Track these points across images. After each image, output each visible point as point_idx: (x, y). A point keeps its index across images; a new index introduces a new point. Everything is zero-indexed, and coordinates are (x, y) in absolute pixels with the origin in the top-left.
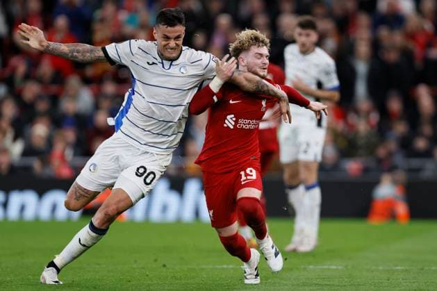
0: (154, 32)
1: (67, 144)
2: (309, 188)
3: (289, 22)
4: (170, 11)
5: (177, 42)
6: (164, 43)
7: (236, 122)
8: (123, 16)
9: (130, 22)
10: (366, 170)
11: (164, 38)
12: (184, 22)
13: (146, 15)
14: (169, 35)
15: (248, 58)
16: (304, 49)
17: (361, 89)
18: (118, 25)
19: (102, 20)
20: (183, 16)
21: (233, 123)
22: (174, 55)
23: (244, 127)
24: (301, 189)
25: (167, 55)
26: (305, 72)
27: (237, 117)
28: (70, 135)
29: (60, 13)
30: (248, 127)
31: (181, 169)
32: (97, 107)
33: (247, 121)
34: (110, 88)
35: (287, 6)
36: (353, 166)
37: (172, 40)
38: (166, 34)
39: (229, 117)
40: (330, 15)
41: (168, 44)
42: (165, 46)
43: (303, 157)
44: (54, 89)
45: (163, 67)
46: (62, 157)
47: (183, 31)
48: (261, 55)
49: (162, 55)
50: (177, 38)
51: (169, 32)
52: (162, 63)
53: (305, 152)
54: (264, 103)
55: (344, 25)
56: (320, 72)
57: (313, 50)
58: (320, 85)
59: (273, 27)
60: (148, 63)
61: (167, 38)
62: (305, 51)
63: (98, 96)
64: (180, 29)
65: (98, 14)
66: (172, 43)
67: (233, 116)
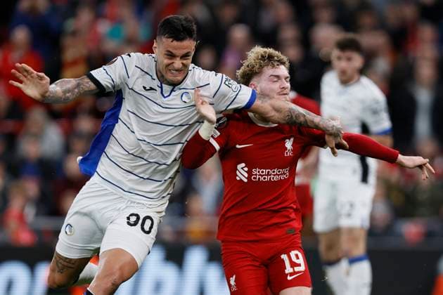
0: (155, 45)
1: (28, 200)
2: (353, 261)
3: (327, 35)
4: (178, 19)
5: (184, 62)
6: (166, 61)
7: (249, 173)
8: (104, 27)
9: (112, 35)
10: (429, 235)
11: (168, 55)
12: (195, 36)
13: (135, 27)
14: (174, 51)
15: (262, 83)
16: (344, 78)
17: (423, 125)
18: (98, 39)
19: (74, 33)
20: (195, 27)
21: (246, 175)
22: (180, 78)
23: (262, 179)
24: (344, 264)
25: (170, 77)
26: (344, 109)
27: (250, 166)
28: (31, 187)
29: (18, 24)
30: (267, 178)
31: (180, 233)
32: (68, 149)
33: (266, 171)
34: (85, 124)
35: (325, 14)
36: (411, 230)
37: (178, 59)
38: (171, 50)
39: (240, 167)
40: (381, 25)
41: (173, 63)
42: (168, 65)
43: (345, 223)
44: (10, 125)
45: (162, 93)
46: (21, 218)
47: (193, 48)
48: (278, 77)
49: (163, 76)
50: (185, 56)
51: (175, 48)
52: (161, 88)
53: (349, 215)
54: (289, 144)
55: (400, 39)
56: (364, 110)
57: (358, 80)
58: (365, 128)
59: (306, 41)
60: (144, 88)
61: (171, 55)
62: (346, 81)
63: (70, 134)
64: (190, 45)
65: (71, 25)
66: (178, 63)
67: (243, 165)
